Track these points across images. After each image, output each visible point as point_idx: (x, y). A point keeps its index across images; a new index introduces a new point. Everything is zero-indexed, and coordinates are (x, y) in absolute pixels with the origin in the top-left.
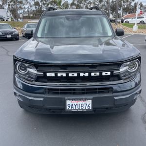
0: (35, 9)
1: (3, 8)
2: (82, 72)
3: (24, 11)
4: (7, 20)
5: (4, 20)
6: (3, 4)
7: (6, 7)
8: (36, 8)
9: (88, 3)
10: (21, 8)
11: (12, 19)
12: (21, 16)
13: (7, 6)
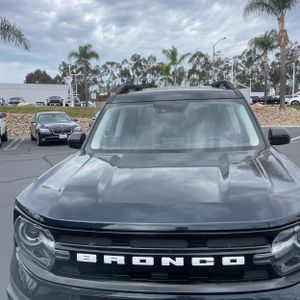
0: (121, 83)
1: (63, 83)
2: (167, 254)
3: (100, 87)
4: (67, 105)
5: (62, 105)
6: (64, 75)
7: (69, 80)
8: (123, 81)
9: (224, 69)
10: (95, 82)
11: (76, 101)
12: (94, 96)
13: (71, 79)
